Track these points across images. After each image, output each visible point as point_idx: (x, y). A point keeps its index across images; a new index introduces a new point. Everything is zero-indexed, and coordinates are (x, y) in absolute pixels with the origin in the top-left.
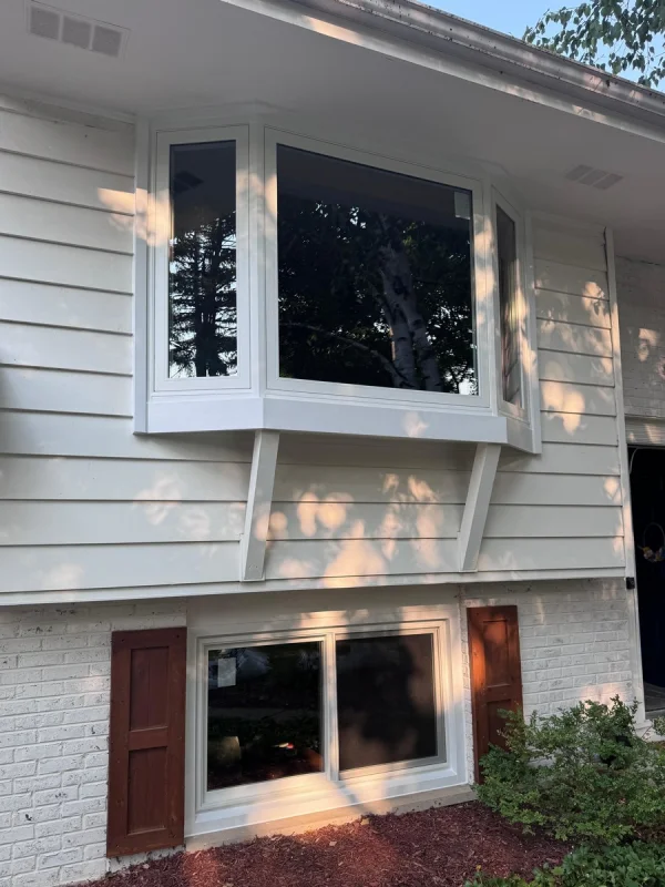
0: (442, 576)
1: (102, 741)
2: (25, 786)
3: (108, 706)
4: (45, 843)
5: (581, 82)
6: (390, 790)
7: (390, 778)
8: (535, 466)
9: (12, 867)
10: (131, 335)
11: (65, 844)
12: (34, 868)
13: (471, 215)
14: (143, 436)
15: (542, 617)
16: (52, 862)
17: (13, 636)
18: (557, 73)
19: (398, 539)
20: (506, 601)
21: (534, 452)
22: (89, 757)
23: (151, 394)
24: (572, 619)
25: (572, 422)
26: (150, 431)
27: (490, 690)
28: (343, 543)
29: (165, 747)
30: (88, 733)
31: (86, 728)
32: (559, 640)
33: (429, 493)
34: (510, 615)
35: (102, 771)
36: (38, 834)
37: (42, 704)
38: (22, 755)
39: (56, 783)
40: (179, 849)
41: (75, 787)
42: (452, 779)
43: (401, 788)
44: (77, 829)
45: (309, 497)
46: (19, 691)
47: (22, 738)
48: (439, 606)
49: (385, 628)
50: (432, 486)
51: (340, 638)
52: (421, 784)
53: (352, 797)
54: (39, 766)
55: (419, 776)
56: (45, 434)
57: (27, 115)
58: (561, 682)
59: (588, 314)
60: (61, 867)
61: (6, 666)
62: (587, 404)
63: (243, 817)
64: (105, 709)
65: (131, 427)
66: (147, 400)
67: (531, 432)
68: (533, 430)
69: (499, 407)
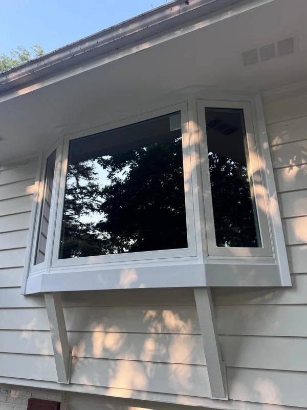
0: (195, 400)
5: (166, 17)
14: (28, 296)
18: (144, 25)
19: (154, 362)
21: (283, 285)
23: (29, 275)
26: (26, 294)
28: (118, 362)
33: (181, 323)
45: (99, 328)
50: (182, 318)
66: (27, 278)
67: (277, 267)
68: (280, 264)
69: (207, 254)
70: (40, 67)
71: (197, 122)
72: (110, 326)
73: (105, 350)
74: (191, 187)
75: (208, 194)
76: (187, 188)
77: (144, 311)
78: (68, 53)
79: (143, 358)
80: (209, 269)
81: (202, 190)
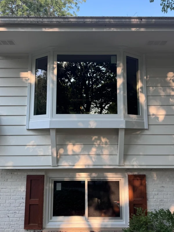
1: (24, 201)
2: (8, 209)
3: (25, 193)
4: (11, 223)
6: (102, 225)
7: (103, 221)
8: (146, 132)
9: (5, 227)
10: (26, 106)
11: (16, 224)
12: (9, 228)
13: (116, 62)
15: (156, 179)
16: (13, 228)
17: (6, 174)
18: (122, 22)
20: (142, 173)
21: (145, 128)
22: (21, 204)
23: (30, 119)
24: (168, 180)
25: (161, 118)
26: (29, 128)
27: (134, 200)
29: (38, 205)
30: (21, 198)
31: (21, 197)
32: (163, 187)
34: (142, 178)
35: (24, 208)
36: (10, 221)
37: (12, 190)
38: (7, 202)
39: (14, 209)
40: (41, 230)
41: (18, 211)
42: (123, 225)
43: (106, 225)
44: (18, 221)
46: (7, 187)
47: (7, 198)
48: (119, 173)
49: (102, 178)
51: (89, 180)
52: (112, 225)
53: (89, 225)
54: (11, 205)
55: (113, 222)
56: (8, 130)
57: (6, 59)
58: (163, 200)
59: (170, 83)
60: (15, 229)
61: (5, 181)
62: (167, 112)
63: (59, 225)
64: (25, 194)
65: (25, 128)
66: (29, 121)
67: (144, 122)
68: (145, 121)
69: (125, 117)
70: (65, 21)
71: (124, 64)
72: (77, 142)
73: (73, 151)
74: (120, 91)
75: (126, 95)
76: (118, 91)
77: (92, 137)
78: (82, 20)
79: (90, 153)
80: (127, 122)
81: (124, 93)
